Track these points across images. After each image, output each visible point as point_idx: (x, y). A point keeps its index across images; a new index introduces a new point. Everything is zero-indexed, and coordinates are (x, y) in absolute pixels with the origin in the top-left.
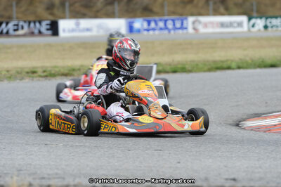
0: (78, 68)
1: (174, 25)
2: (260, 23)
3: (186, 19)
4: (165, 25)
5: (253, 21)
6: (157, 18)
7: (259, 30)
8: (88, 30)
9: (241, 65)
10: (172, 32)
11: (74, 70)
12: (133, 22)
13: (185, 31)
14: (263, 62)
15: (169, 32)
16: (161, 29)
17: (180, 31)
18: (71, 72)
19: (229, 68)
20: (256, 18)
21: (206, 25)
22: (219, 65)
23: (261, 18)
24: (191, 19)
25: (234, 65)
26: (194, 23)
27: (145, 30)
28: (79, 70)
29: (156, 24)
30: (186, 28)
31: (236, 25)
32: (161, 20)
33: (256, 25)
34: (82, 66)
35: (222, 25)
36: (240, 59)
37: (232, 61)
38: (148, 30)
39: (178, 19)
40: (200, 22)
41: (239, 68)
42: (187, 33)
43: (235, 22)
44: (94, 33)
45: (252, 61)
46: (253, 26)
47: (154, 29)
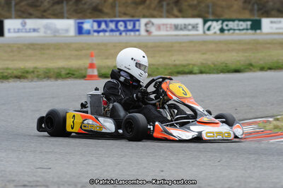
0: (31, 70)
1: (126, 27)
2: (216, 26)
3: (138, 21)
4: (116, 26)
5: (209, 24)
6: (108, 19)
7: (215, 33)
8: (34, 30)
9: (203, 69)
10: (124, 34)
11: (27, 72)
12: (82, 23)
13: (137, 33)
14: (226, 66)
15: (121, 34)
16: (112, 31)
17: (132, 33)
18: (25, 75)
19: (191, 73)
20: (212, 20)
21: (159, 28)
22: (180, 69)
23: (217, 21)
24: (144, 21)
25: (196, 69)
26: (146, 25)
27: (95, 31)
28: (33, 72)
29: (107, 25)
30: (138, 30)
31: (190, 27)
32: (112, 21)
33: (212, 28)
34: (36, 68)
35: (176, 27)
36: (202, 64)
37: (194, 65)
38: (98, 32)
39: (130, 21)
40: (153, 24)
41: (201, 72)
42: (139, 35)
43: (189, 25)
44: (41, 33)
45: (215, 65)
46: (209, 29)
47: (104, 31)
